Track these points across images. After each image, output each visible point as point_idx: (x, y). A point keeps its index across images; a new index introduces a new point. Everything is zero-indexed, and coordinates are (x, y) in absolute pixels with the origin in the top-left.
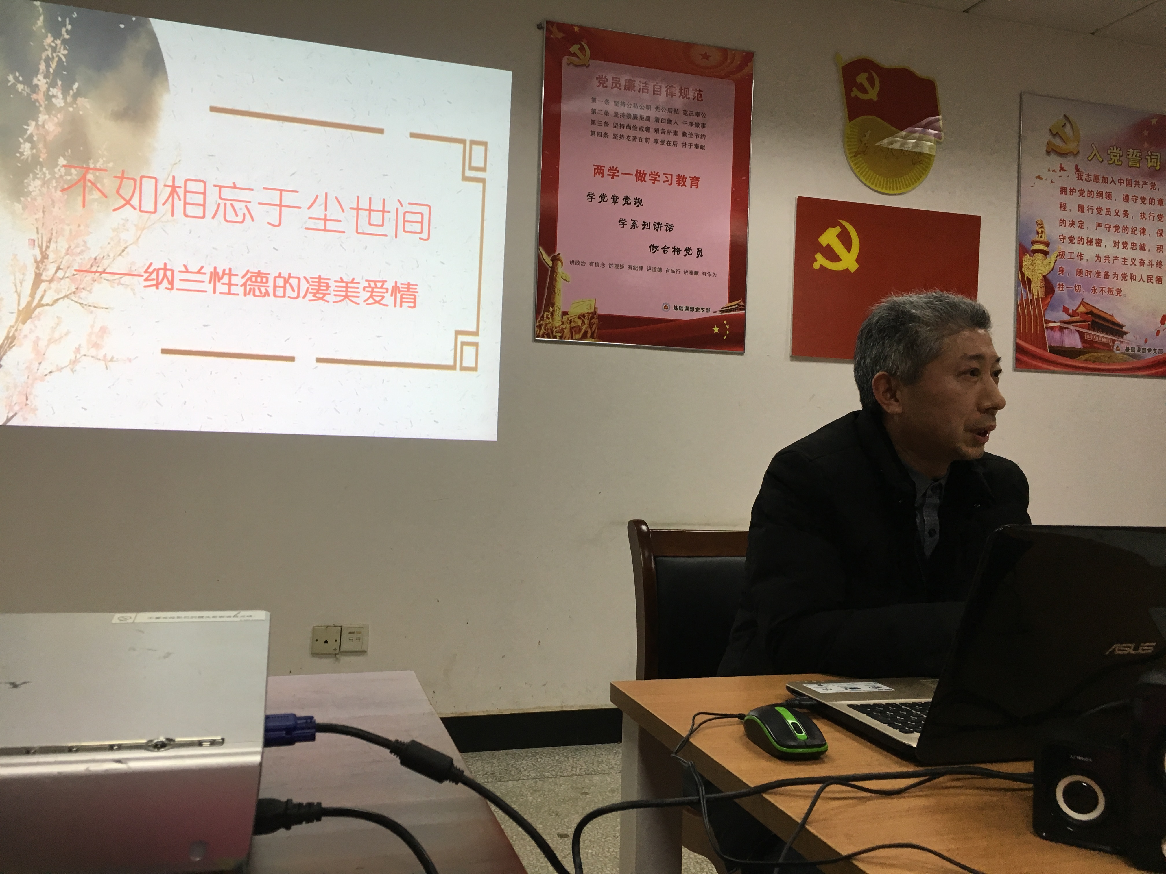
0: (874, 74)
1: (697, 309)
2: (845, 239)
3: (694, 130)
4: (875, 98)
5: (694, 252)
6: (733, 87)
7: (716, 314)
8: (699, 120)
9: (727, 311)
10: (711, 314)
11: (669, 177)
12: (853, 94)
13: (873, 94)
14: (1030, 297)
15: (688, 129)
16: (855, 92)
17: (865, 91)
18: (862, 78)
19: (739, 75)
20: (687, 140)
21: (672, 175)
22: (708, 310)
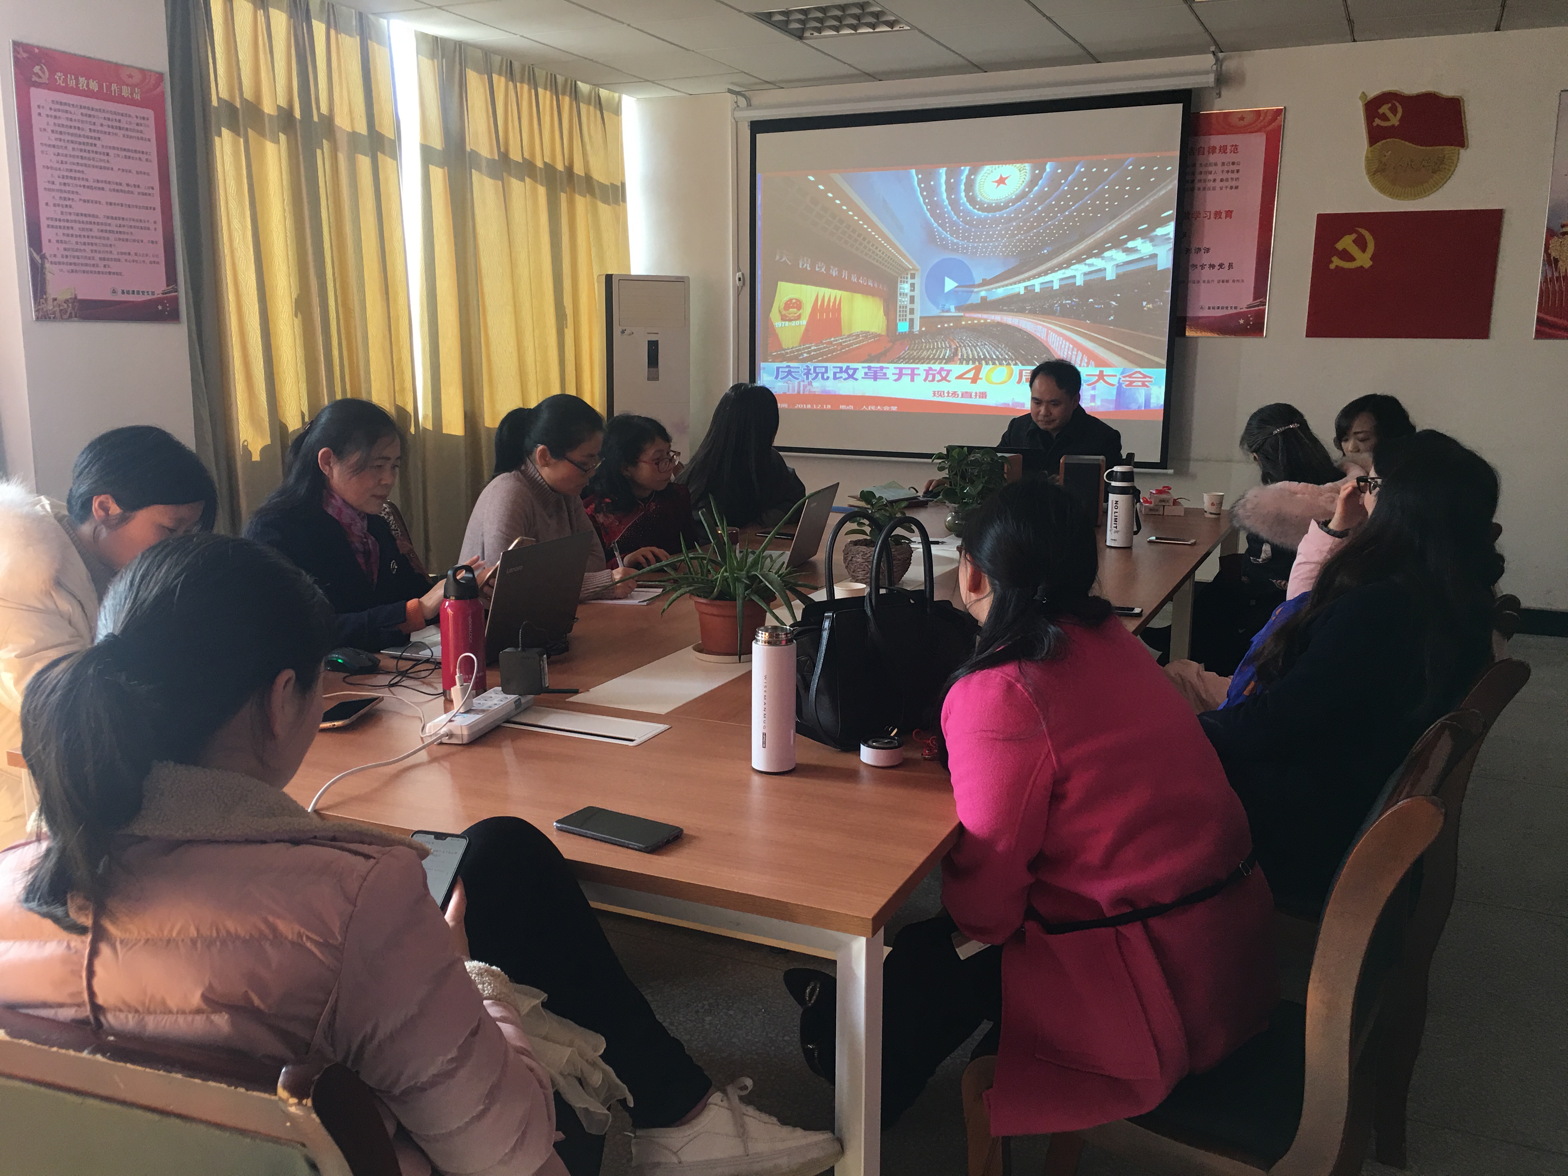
0: (1397, 104)
1: (1227, 308)
2: (1361, 244)
3: (1230, 175)
4: (1397, 123)
5: (1227, 265)
6: (1265, 137)
7: (1242, 310)
8: (1235, 168)
9: (1250, 307)
10: (1238, 310)
11: (1208, 214)
12: (1375, 124)
13: (1395, 121)
14: (1556, 274)
15: (1225, 176)
16: (1377, 121)
17: (1388, 119)
18: (1385, 109)
19: (1270, 127)
20: (1224, 184)
21: (1210, 212)
22: (1236, 308)
